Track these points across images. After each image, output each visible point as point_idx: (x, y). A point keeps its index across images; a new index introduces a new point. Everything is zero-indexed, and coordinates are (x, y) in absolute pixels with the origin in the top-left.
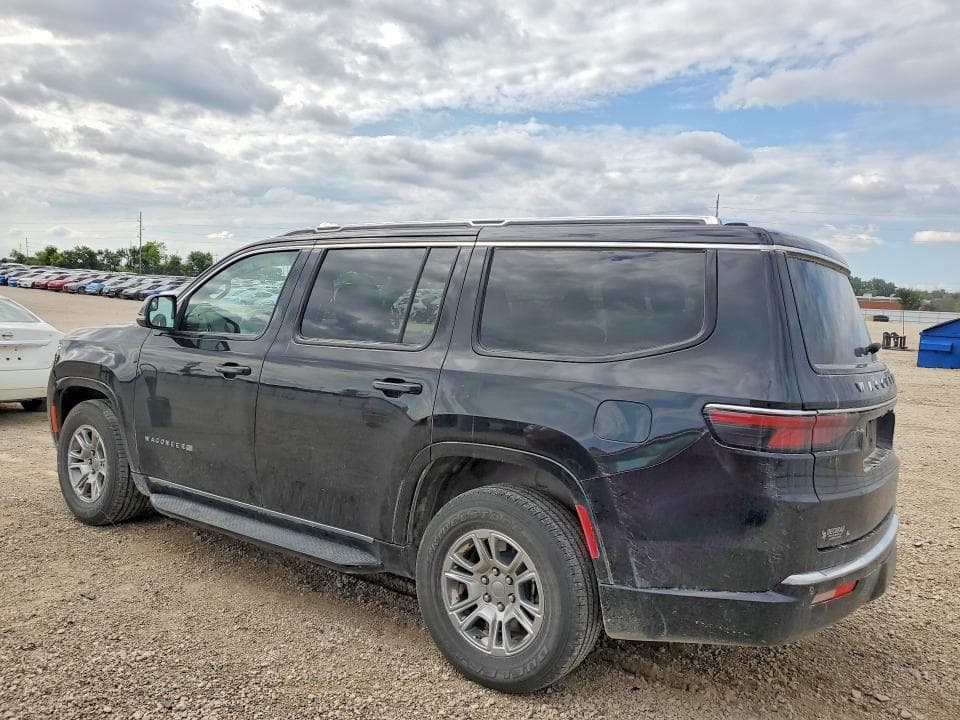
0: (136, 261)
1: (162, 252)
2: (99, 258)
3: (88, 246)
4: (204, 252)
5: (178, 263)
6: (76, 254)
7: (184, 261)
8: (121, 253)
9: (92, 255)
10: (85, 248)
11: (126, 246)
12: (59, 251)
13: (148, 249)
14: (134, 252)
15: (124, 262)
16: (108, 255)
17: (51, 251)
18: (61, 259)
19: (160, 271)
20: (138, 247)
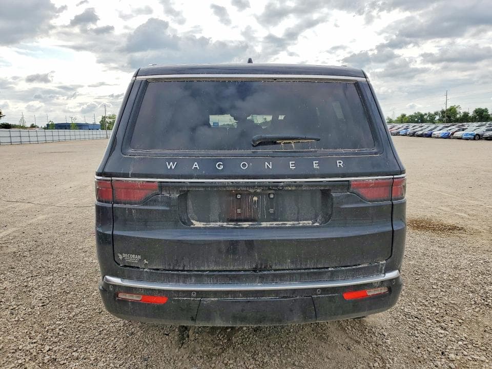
0: (443, 117)
1: (458, 110)
2: (425, 117)
3: (420, 112)
4: (483, 108)
5: (468, 115)
6: (415, 116)
7: (471, 114)
8: (436, 114)
9: (422, 116)
10: (419, 113)
11: (439, 110)
12: (407, 116)
13: (451, 109)
14: (443, 112)
15: (437, 118)
16: (430, 115)
17: (404, 116)
18: (407, 119)
19: (457, 121)
20: (445, 110)
